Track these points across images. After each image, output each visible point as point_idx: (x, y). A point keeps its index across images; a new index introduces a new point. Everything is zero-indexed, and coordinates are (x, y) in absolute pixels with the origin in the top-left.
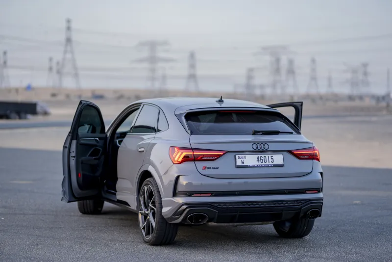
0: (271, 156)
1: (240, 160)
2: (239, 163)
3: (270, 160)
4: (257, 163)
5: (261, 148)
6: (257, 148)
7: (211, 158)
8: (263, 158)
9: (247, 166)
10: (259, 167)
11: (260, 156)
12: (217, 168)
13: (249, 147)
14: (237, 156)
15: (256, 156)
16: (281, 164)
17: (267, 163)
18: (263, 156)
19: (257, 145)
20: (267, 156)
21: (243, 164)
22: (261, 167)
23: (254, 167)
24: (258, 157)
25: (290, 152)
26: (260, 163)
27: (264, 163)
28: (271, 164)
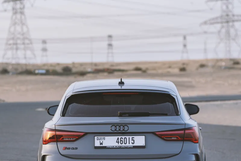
0: (132, 138)
1: (99, 141)
2: (97, 144)
3: (131, 141)
4: (117, 144)
5: (120, 130)
6: (116, 130)
7: (72, 139)
8: (123, 140)
9: (105, 147)
10: (118, 148)
11: (120, 137)
12: (76, 148)
13: (108, 129)
14: (96, 137)
15: (116, 138)
16: (142, 145)
17: (127, 145)
18: (123, 137)
19: (116, 126)
20: (127, 137)
21: (101, 145)
22: (120, 148)
23: (113, 148)
24: (118, 139)
25: (154, 133)
26: (120, 145)
27: (123, 145)
28: (131, 145)
